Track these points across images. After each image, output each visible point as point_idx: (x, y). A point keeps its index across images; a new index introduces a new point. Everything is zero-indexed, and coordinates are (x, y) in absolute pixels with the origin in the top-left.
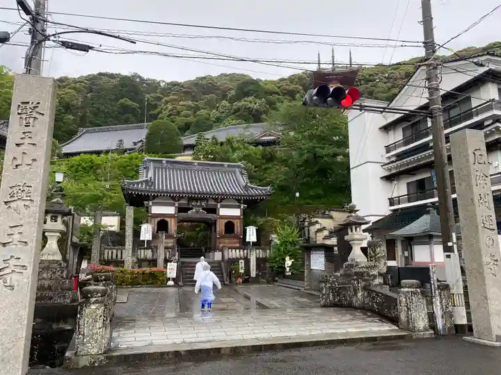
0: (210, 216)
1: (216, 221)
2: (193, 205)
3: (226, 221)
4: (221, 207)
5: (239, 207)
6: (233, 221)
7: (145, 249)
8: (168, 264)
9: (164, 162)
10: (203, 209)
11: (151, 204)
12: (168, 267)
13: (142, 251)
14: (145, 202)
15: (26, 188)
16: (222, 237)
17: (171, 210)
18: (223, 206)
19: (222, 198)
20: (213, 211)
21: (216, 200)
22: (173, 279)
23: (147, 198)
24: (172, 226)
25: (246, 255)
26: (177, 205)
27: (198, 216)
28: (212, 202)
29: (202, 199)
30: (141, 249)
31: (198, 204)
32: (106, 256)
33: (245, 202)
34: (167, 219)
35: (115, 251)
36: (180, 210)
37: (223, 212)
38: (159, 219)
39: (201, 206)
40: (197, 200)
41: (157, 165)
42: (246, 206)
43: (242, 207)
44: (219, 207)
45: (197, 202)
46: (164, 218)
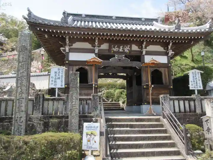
0: (135, 64)
2: (114, 52)
3: (152, 69)
4: (146, 54)
5: (166, 54)
6: (160, 69)
10: (125, 56)
14: (61, 48)
20: (138, 58)
21: (140, 44)
25: (193, 107)
26: (97, 51)
27: (120, 64)
28: (135, 48)
31: (121, 50)
34: (87, 67)
38: (78, 67)
39: (124, 52)
41: (76, 18)
42: (173, 53)
43: (170, 54)
44: (144, 53)
45: (119, 48)
46: (83, 67)
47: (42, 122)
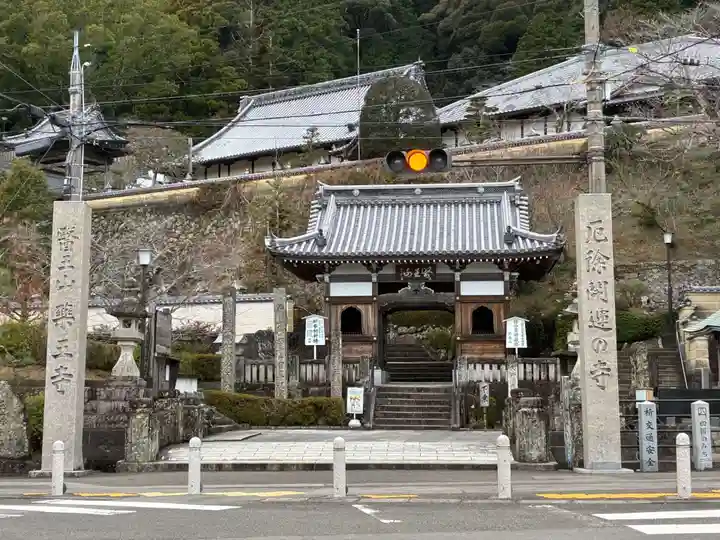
0: (444, 297)
1: (453, 307)
2: (405, 278)
3: (473, 307)
4: (461, 280)
5: (501, 277)
6: (489, 306)
7: (312, 363)
8: (349, 389)
9: (356, 192)
10: (426, 285)
11: (327, 278)
12: (349, 395)
13: (309, 367)
14: (318, 275)
15: (68, 307)
16: (466, 340)
17: (365, 289)
18: (465, 278)
19: (462, 262)
20: (450, 286)
21: (452, 266)
22: (359, 417)
23: (321, 269)
24: (370, 319)
26: (374, 279)
27: (417, 299)
28: (444, 270)
29: (422, 267)
30: (306, 363)
31: (417, 275)
32: (248, 378)
33: (513, 267)
34: (359, 307)
35: (262, 367)
36: (383, 287)
37: (469, 289)
38: (344, 307)
39: (422, 278)
40: (413, 267)
41: (342, 199)
42: (516, 274)
43: (507, 278)
44: (457, 278)
45: (414, 272)
46: (353, 306)
47: (300, 391)
